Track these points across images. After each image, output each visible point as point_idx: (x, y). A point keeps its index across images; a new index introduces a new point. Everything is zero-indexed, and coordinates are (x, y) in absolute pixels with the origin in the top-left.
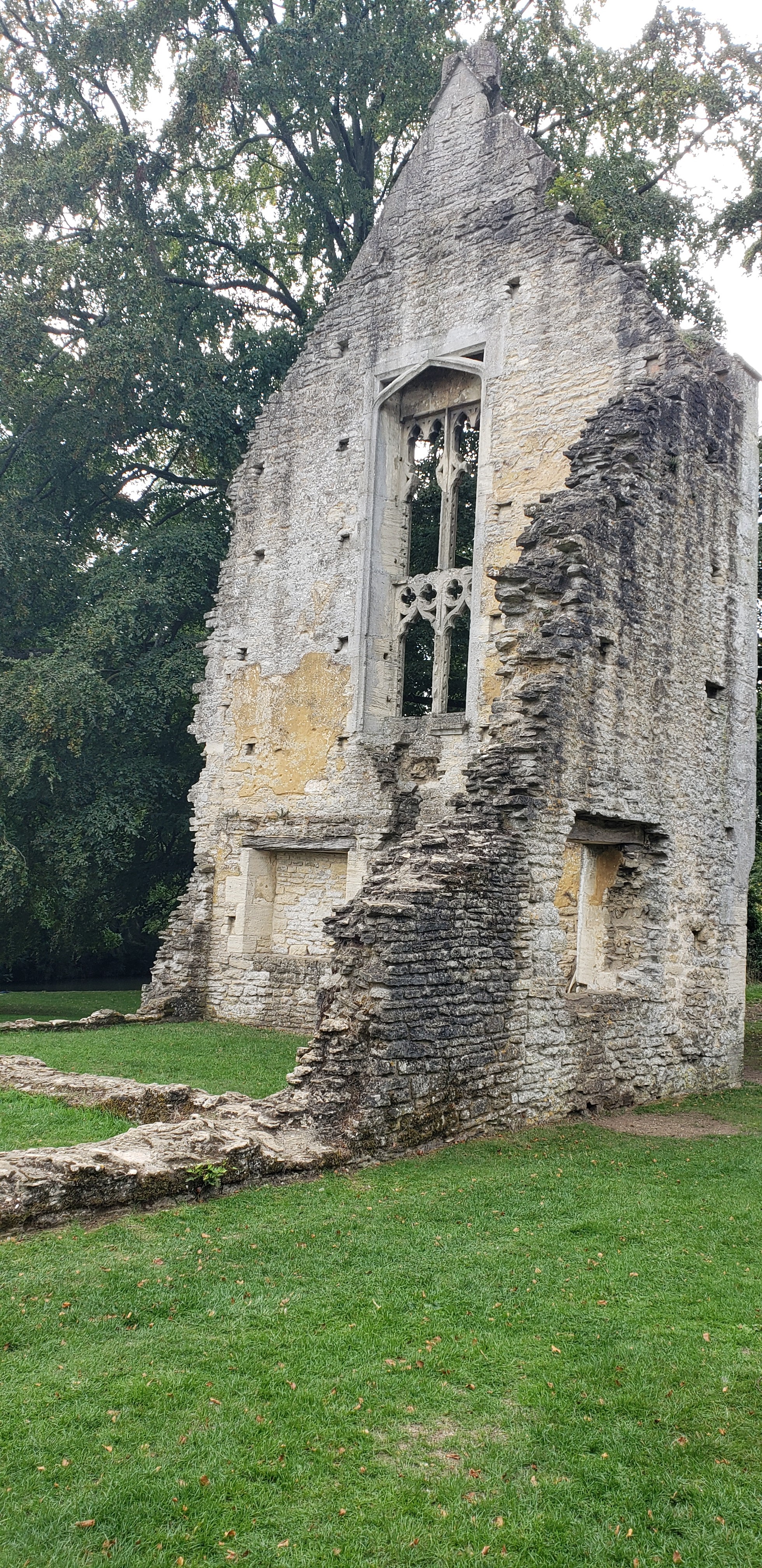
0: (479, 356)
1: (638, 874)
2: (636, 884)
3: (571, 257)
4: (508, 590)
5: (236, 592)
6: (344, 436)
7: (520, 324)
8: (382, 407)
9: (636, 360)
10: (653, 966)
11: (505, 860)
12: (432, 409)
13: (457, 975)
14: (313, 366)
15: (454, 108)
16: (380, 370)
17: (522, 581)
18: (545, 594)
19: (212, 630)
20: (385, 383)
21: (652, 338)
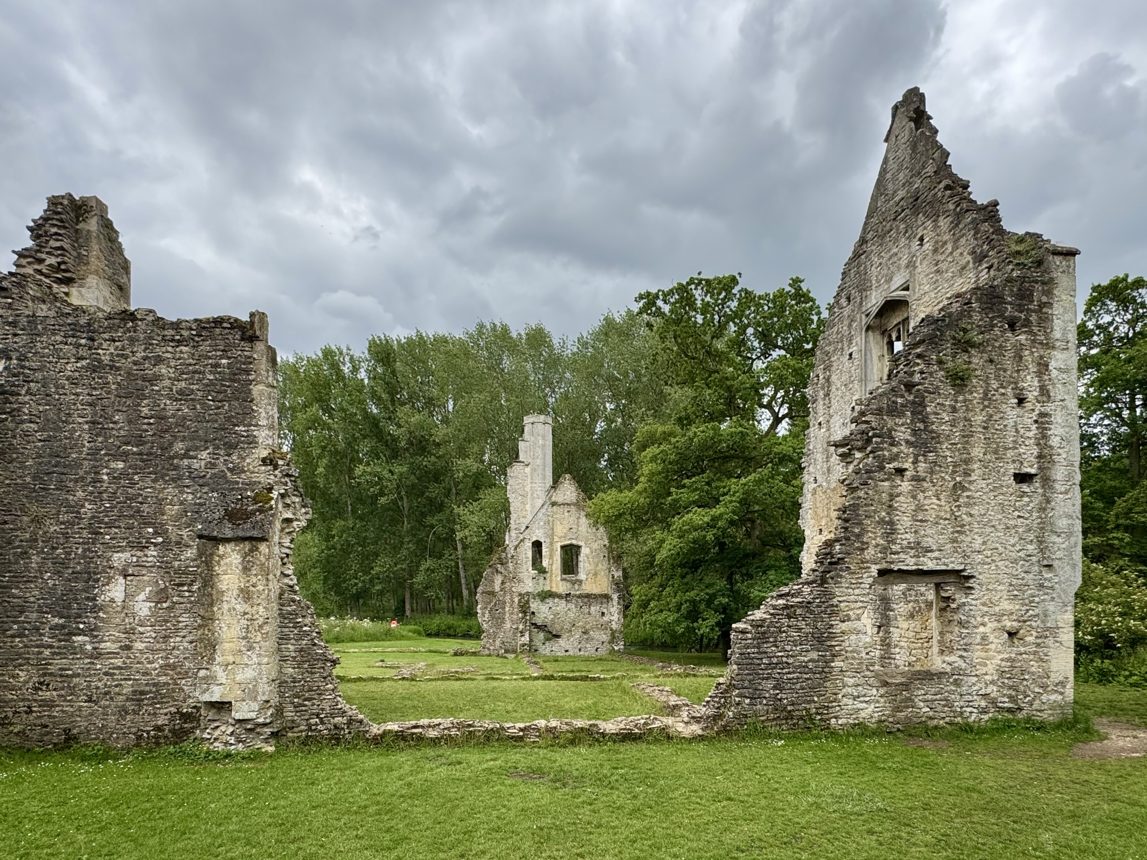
0: (907, 289)
1: (954, 600)
2: (953, 606)
3: (948, 214)
4: (841, 450)
5: (811, 447)
6: (851, 351)
7: (926, 263)
8: (867, 330)
9: (982, 270)
10: (965, 654)
11: (818, 601)
12: (895, 323)
13: (784, 659)
14: (837, 314)
15: (897, 137)
16: (864, 309)
17: (847, 445)
18: (860, 450)
19: (804, 468)
20: (867, 315)
21: (990, 254)
